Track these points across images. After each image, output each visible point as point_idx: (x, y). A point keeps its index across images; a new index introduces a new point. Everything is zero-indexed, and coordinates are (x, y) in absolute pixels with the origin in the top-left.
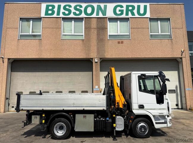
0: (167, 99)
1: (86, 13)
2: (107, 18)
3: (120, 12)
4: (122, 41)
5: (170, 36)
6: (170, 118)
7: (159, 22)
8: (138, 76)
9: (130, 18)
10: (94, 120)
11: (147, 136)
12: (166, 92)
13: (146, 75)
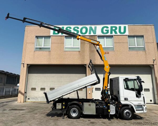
0: (143, 95)
1: (81, 32)
2: (97, 36)
3: (106, 32)
4: (108, 52)
5: (144, 48)
6: (145, 107)
7: (135, 38)
8: (124, 79)
9: (114, 35)
10: (96, 107)
11: (131, 119)
12: (143, 90)
13: (129, 78)
